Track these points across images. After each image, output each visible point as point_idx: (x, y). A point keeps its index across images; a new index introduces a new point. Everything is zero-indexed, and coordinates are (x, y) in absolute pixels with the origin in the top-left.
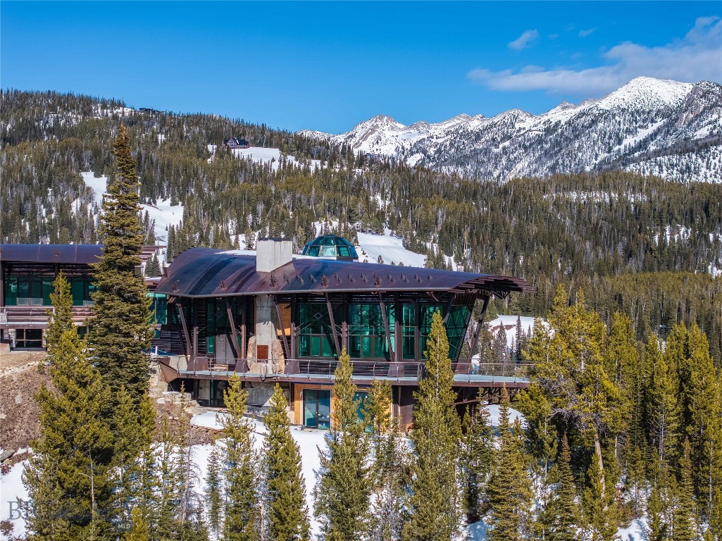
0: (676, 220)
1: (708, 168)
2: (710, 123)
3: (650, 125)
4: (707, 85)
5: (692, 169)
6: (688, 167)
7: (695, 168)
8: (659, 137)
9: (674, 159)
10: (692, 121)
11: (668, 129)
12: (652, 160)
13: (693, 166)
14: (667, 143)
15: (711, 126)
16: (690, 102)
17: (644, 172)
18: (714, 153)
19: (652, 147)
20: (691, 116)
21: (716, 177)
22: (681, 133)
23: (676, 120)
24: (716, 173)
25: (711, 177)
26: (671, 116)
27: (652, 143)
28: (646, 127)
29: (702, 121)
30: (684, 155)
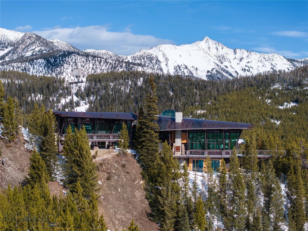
0: (36, 91)
1: (34, 69)
2: (32, 50)
3: (5, 49)
4: (30, 34)
5: (27, 69)
6: (25, 69)
7: (28, 69)
8: (10, 55)
9: (19, 65)
10: (24, 49)
11: (14, 51)
12: (10, 64)
13: (27, 68)
14: (14, 58)
15: (32, 51)
16: (23, 40)
17: (6, 70)
18: (36, 63)
19: (7, 59)
20: (24, 46)
21: (37, 73)
22: (20, 54)
23: (17, 48)
24: (37, 71)
25: (35, 73)
26: (15, 46)
27: (7, 57)
28: (4, 50)
29: (28, 49)
30: (23, 63)
